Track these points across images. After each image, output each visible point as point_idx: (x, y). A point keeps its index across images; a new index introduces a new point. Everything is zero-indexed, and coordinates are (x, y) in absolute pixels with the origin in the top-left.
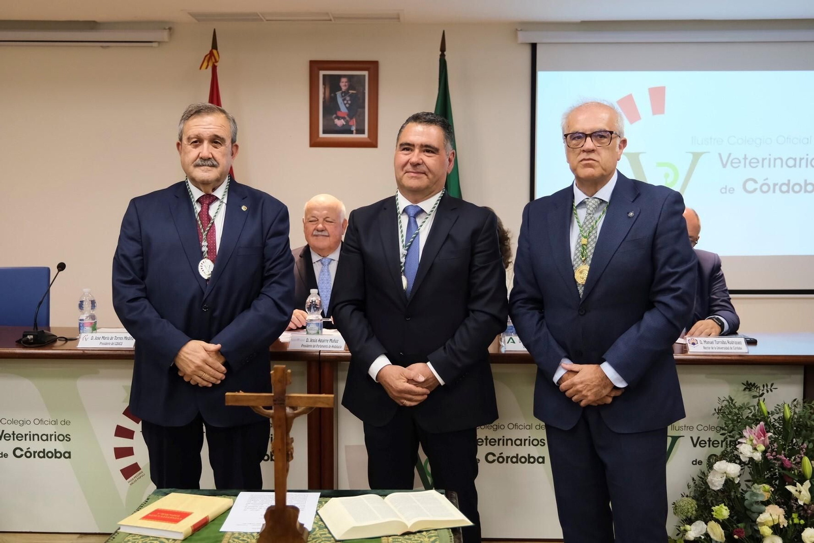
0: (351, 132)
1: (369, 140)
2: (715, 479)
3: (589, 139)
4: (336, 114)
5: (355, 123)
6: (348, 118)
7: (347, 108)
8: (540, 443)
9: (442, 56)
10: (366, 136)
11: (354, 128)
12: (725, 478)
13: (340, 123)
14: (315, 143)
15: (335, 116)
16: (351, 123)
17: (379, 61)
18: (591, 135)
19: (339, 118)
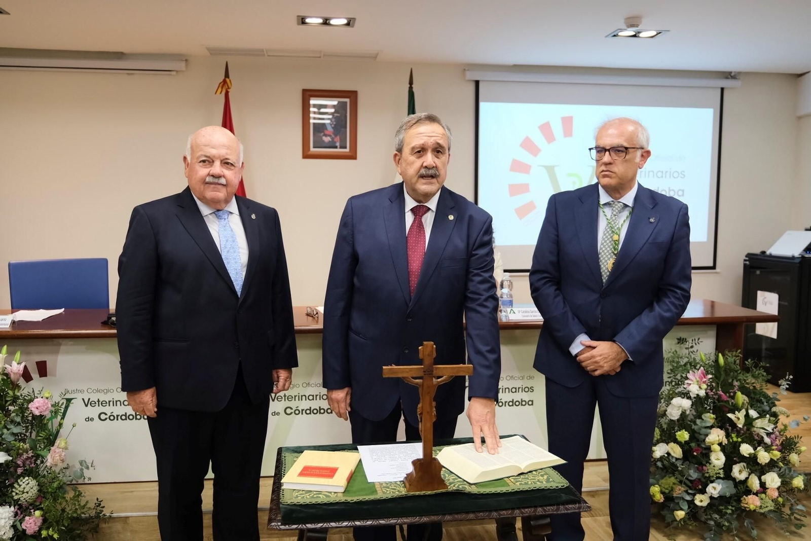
0: (336, 147)
1: (350, 154)
2: (673, 411)
3: (607, 153)
4: (323, 132)
5: (339, 140)
6: (333, 136)
7: (333, 128)
8: (530, 390)
9: (411, 89)
10: (347, 150)
11: (338, 144)
12: (681, 410)
13: (327, 139)
14: (307, 155)
15: (322, 134)
16: (335, 140)
17: (358, 91)
18: (609, 150)
19: (326, 135)
